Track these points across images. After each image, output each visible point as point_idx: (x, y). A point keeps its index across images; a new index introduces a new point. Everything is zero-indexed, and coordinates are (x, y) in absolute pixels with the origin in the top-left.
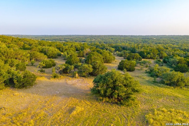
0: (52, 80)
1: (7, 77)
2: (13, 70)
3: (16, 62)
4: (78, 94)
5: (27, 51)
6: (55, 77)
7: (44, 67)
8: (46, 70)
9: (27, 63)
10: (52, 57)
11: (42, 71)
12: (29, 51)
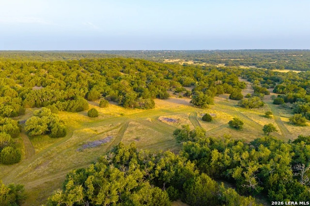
0: (178, 98)
1: (158, 94)
2: (160, 91)
3: (161, 87)
4: (186, 104)
5: (169, 80)
6: (180, 97)
7: (176, 92)
8: (177, 94)
9: (167, 88)
10: (186, 86)
11: (174, 94)
12: (170, 80)
